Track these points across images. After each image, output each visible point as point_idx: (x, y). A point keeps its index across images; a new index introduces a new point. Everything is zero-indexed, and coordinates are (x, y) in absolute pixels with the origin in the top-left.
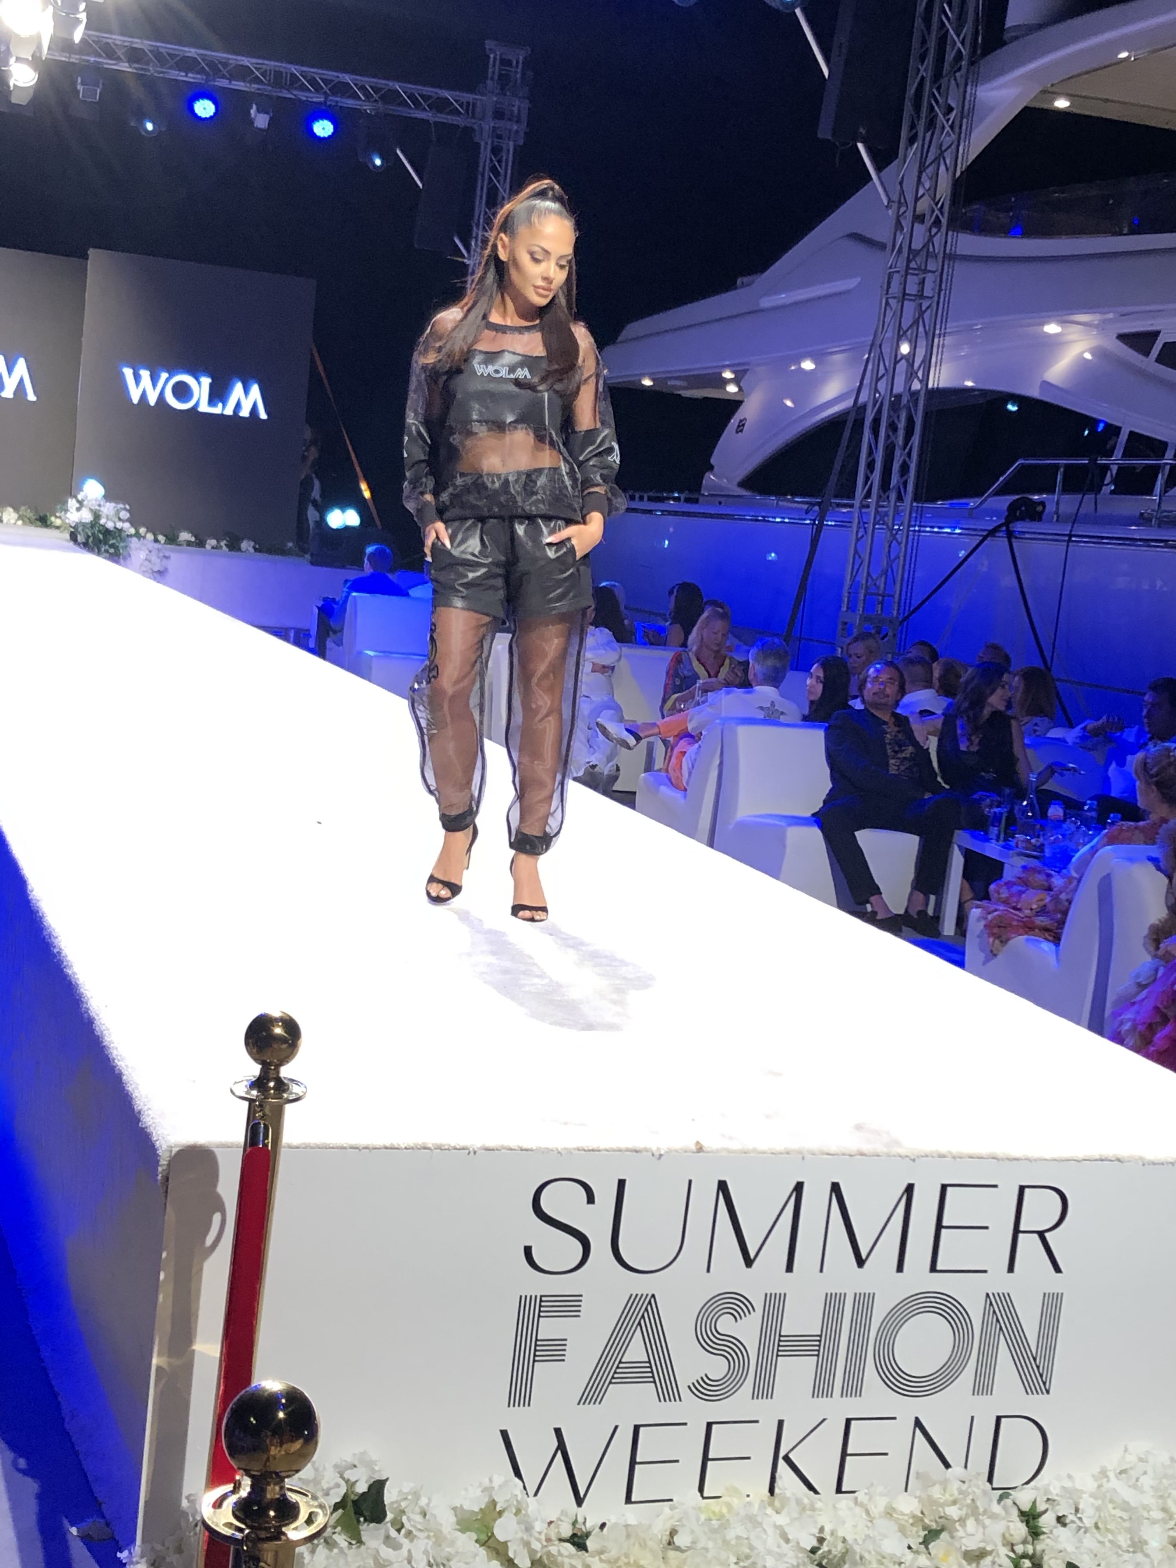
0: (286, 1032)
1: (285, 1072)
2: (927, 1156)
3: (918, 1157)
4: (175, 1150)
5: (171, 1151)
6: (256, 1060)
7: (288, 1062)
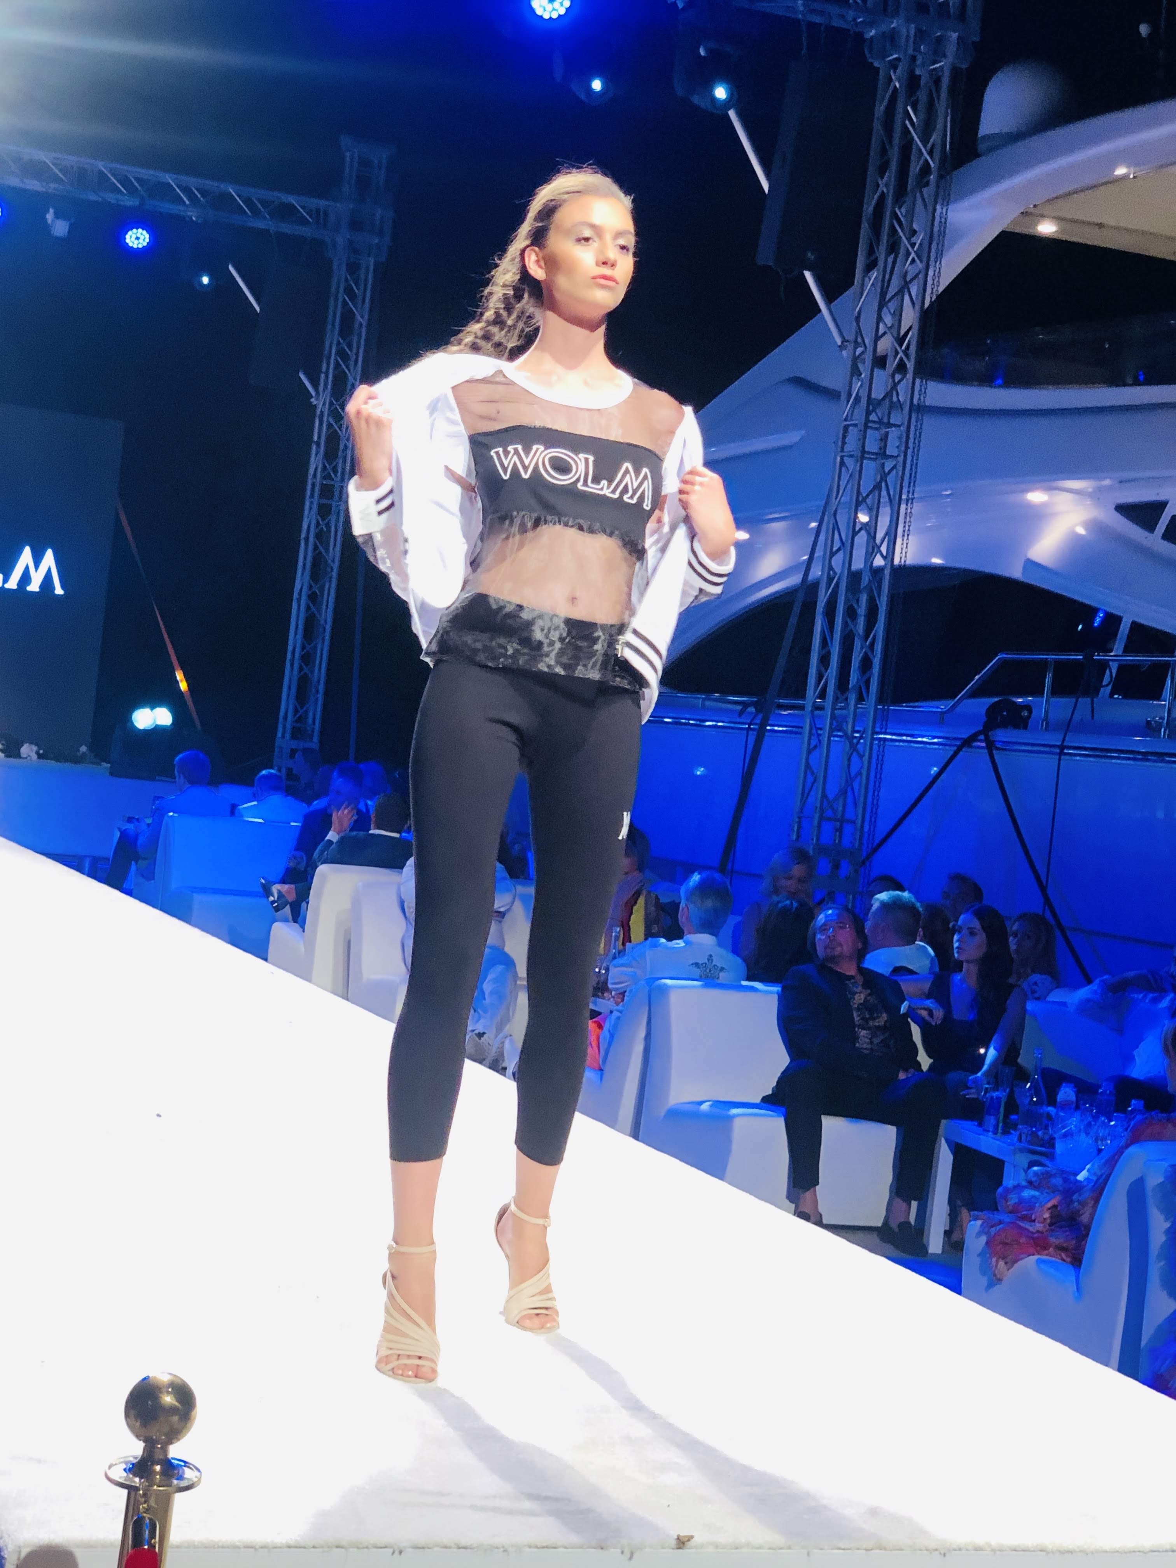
0: (177, 1401)
1: (175, 1451)
2: (960, 1549)
3: (949, 1551)
4: (24, 1552)
5: (20, 1552)
6: (138, 1436)
7: (178, 1440)
